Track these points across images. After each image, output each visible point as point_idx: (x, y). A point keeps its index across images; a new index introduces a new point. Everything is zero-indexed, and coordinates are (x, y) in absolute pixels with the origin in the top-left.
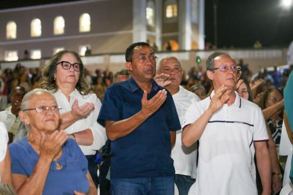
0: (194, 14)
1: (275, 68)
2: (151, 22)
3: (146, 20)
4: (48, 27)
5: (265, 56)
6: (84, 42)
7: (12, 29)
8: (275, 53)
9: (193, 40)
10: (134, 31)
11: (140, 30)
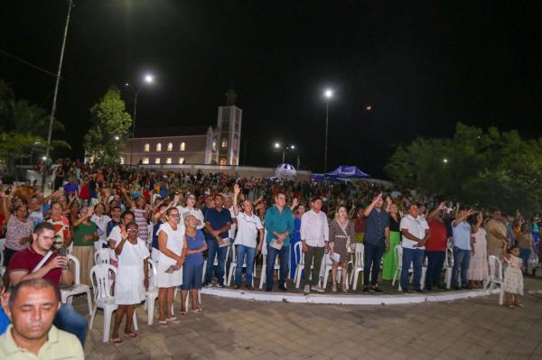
2: (214, 149)
4: (165, 147)
6: (182, 156)
9: (234, 158)
10: (206, 153)
11: (208, 153)
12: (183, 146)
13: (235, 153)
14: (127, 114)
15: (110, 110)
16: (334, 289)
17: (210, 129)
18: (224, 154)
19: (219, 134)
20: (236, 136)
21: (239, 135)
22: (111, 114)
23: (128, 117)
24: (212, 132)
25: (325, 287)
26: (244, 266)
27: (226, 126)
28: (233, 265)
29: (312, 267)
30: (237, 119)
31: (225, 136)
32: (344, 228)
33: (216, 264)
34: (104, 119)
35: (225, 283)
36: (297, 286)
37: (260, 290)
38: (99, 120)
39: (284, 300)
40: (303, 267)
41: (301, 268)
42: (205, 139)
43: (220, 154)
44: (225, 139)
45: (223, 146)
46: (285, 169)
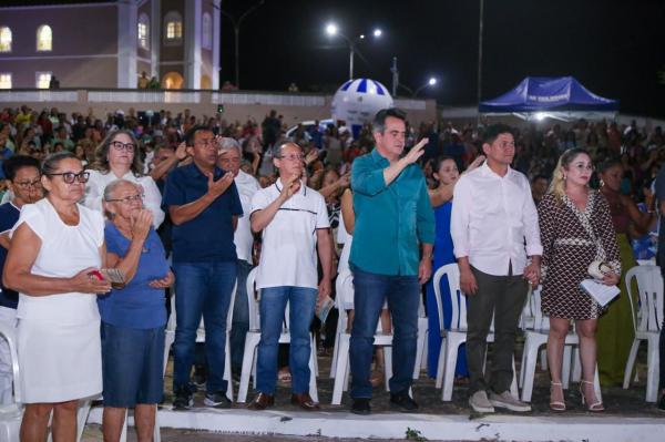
0: (207, 36)
1: (317, 122)
2: (144, 45)
3: (138, 41)
5: (303, 104)
6: (44, 66)
8: (315, 101)
9: (204, 71)
10: (120, 54)
11: (128, 55)
12: (45, 37)
13: (207, 54)
16: (558, 402)
18: (173, 59)
20: (208, 4)
25: (527, 396)
26: (285, 338)
28: (253, 340)
29: (490, 338)
32: (585, 216)
33: (201, 338)
35: (229, 395)
36: (447, 396)
37: (336, 409)
39: (411, 434)
40: (463, 338)
41: (455, 340)
43: (161, 59)
44: (174, 14)
45: (170, 35)
46: (361, 94)
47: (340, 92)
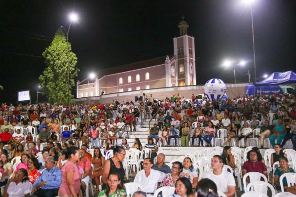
2: (173, 75)
4: (134, 78)
6: (148, 84)
7: (121, 81)
9: (191, 81)
10: (166, 79)
11: (168, 78)
12: (147, 76)
13: (192, 75)
14: (71, 53)
15: (57, 52)
17: (168, 58)
18: (182, 77)
19: (176, 61)
20: (191, 61)
21: (194, 60)
22: (58, 55)
23: (73, 56)
24: (169, 61)
27: (181, 54)
30: (190, 46)
31: (182, 62)
34: (52, 60)
38: (49, 61)
42: (164, 68)
43: (179, 78)
44: (182, 65)
45: (181, 71)
46: (212, 84)
47: (206, 84)
